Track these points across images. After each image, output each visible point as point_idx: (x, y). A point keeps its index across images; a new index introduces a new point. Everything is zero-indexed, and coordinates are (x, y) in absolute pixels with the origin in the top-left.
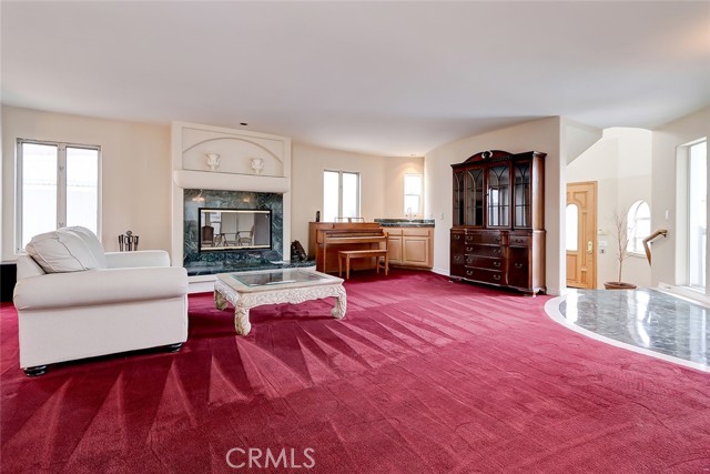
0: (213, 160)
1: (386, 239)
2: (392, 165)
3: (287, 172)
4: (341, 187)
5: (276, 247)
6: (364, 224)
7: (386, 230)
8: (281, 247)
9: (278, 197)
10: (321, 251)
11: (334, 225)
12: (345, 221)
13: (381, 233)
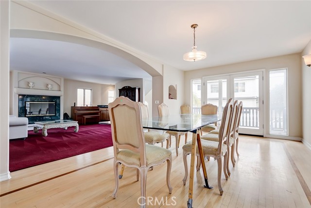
0: (31, 84)
1: (100, 112)
2: (104, 87)
3: (62, 89)
4: (84, 94)
5: (57, 115)
6: (93, 107)
7: (100, 109)
8: (59, 115)
9: (59, 98)
10: (75, 116)
11: (81, 107)
12: (86, 106)
13: (99, 110)
